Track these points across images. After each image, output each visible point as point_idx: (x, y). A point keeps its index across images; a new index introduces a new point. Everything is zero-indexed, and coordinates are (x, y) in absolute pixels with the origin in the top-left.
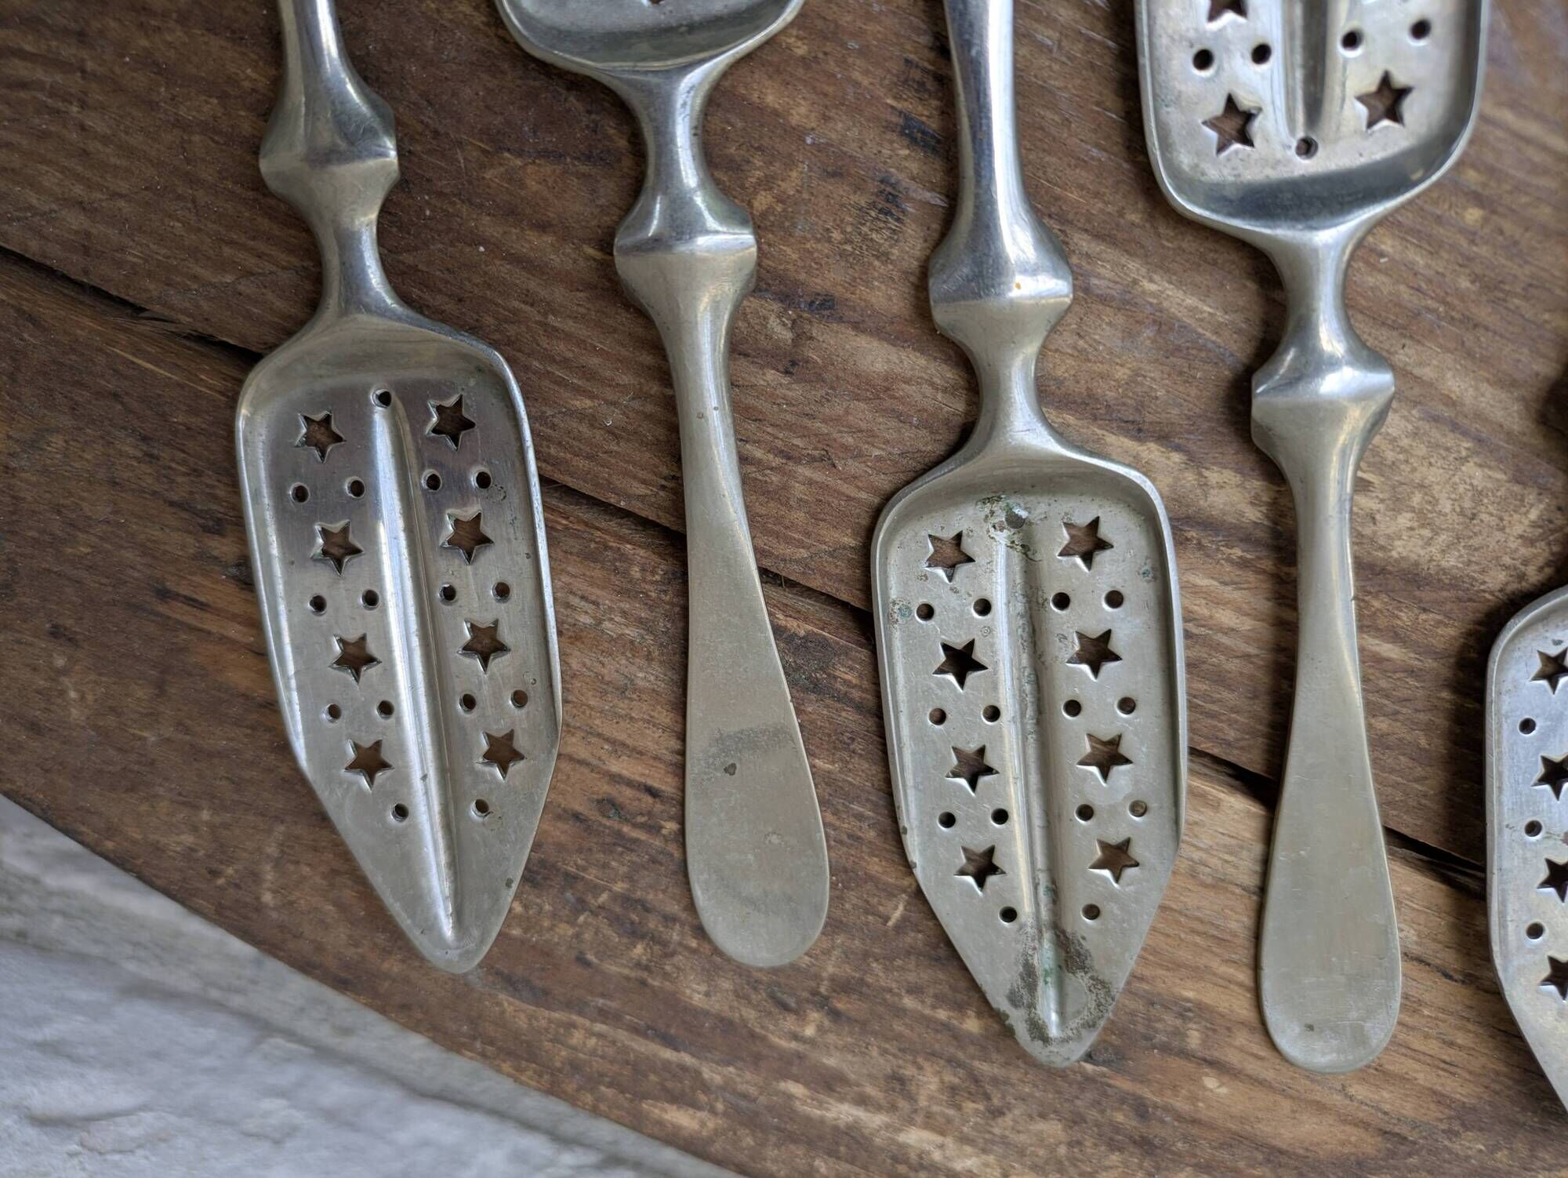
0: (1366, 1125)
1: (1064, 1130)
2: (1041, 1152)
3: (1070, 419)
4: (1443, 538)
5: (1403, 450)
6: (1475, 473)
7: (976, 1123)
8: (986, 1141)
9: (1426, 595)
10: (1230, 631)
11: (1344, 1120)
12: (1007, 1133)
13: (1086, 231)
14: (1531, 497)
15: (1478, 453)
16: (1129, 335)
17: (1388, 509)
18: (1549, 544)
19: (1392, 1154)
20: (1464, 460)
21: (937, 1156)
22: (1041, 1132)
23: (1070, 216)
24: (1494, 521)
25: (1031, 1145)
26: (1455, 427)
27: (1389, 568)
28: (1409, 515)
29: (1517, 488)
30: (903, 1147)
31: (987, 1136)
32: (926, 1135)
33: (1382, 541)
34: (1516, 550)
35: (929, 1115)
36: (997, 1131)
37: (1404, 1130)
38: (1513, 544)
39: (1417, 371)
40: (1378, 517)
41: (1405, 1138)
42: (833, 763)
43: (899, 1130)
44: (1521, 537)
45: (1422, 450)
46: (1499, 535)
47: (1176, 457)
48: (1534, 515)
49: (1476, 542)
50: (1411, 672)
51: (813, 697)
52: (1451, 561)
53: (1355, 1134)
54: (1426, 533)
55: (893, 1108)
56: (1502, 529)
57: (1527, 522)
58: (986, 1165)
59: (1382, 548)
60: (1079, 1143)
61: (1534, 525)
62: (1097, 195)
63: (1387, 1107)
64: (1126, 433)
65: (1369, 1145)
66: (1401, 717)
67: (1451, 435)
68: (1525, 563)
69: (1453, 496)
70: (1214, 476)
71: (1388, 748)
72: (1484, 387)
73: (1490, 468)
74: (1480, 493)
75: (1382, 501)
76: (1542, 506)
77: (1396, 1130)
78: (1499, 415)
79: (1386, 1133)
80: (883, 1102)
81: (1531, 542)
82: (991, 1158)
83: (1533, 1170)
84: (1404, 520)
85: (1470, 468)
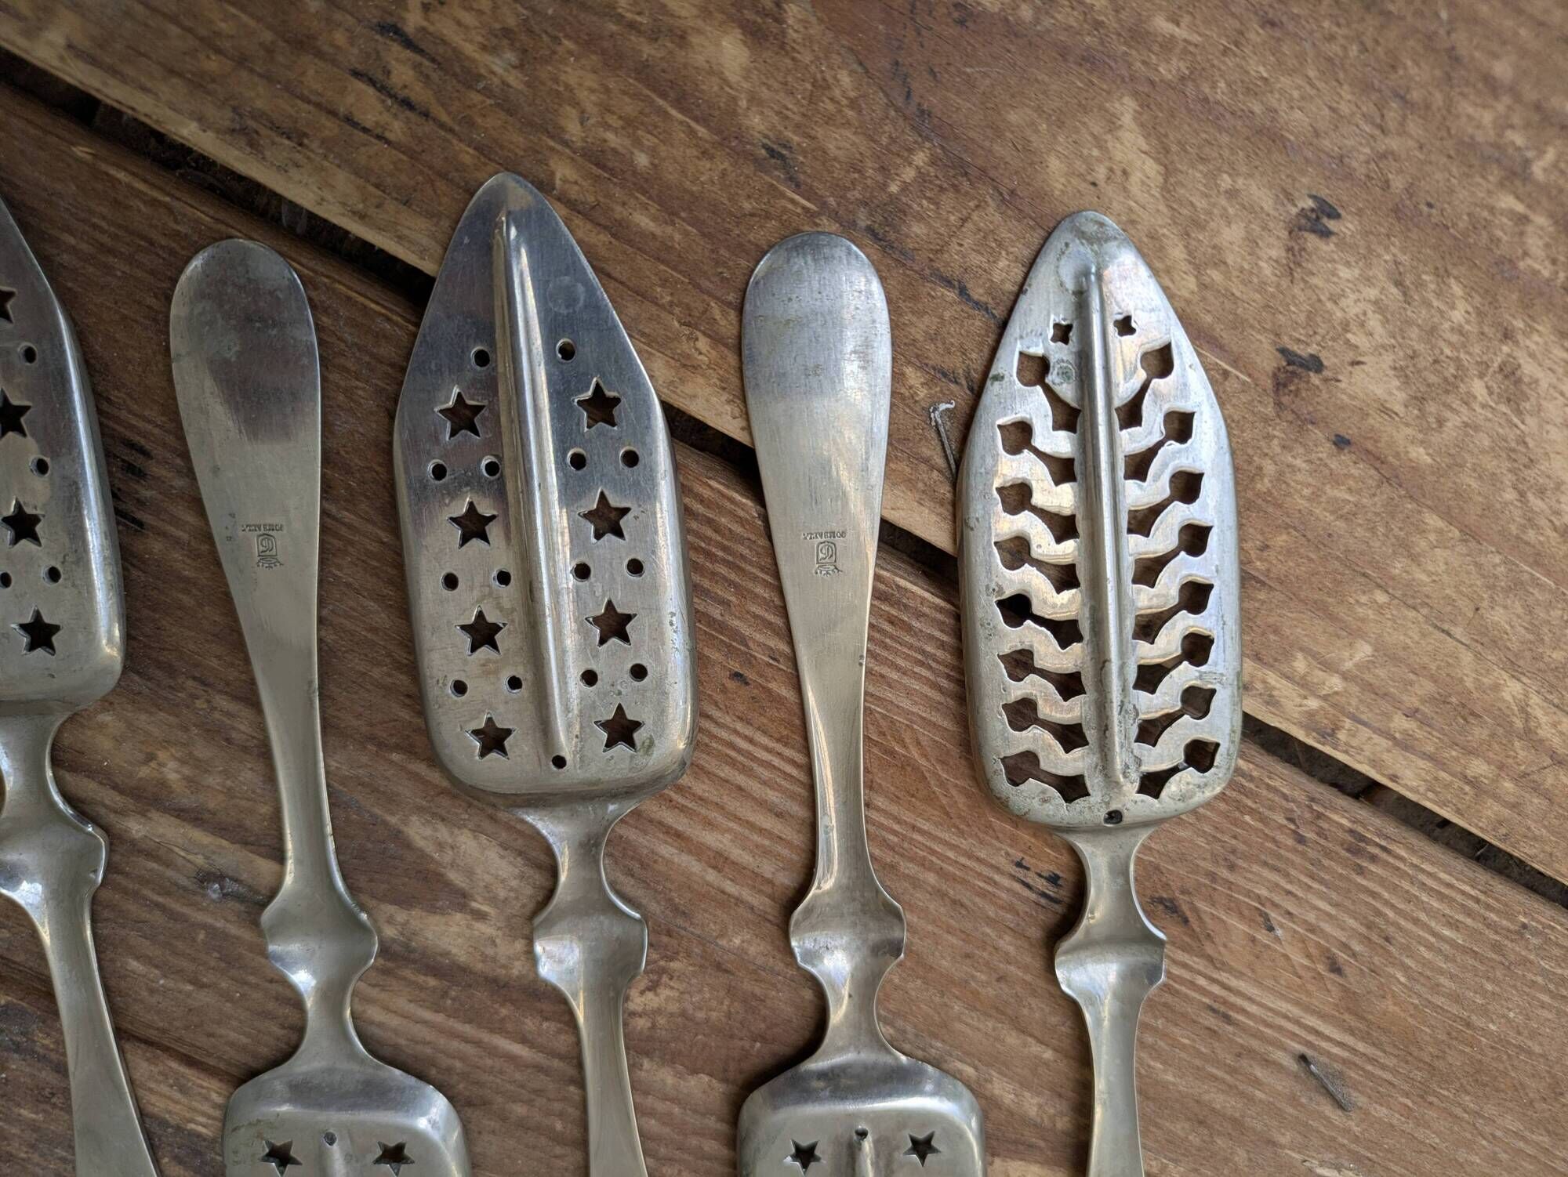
3: (225, 843)
5: (512, 889)
13: (226, 693)
23: (211, 680)
33: (503, 961)
42: (37, 1113)
50: (539, 1068)
51: (16, 1056)
59: (503, 966)
62: (232, 665)
75: (499, 929)
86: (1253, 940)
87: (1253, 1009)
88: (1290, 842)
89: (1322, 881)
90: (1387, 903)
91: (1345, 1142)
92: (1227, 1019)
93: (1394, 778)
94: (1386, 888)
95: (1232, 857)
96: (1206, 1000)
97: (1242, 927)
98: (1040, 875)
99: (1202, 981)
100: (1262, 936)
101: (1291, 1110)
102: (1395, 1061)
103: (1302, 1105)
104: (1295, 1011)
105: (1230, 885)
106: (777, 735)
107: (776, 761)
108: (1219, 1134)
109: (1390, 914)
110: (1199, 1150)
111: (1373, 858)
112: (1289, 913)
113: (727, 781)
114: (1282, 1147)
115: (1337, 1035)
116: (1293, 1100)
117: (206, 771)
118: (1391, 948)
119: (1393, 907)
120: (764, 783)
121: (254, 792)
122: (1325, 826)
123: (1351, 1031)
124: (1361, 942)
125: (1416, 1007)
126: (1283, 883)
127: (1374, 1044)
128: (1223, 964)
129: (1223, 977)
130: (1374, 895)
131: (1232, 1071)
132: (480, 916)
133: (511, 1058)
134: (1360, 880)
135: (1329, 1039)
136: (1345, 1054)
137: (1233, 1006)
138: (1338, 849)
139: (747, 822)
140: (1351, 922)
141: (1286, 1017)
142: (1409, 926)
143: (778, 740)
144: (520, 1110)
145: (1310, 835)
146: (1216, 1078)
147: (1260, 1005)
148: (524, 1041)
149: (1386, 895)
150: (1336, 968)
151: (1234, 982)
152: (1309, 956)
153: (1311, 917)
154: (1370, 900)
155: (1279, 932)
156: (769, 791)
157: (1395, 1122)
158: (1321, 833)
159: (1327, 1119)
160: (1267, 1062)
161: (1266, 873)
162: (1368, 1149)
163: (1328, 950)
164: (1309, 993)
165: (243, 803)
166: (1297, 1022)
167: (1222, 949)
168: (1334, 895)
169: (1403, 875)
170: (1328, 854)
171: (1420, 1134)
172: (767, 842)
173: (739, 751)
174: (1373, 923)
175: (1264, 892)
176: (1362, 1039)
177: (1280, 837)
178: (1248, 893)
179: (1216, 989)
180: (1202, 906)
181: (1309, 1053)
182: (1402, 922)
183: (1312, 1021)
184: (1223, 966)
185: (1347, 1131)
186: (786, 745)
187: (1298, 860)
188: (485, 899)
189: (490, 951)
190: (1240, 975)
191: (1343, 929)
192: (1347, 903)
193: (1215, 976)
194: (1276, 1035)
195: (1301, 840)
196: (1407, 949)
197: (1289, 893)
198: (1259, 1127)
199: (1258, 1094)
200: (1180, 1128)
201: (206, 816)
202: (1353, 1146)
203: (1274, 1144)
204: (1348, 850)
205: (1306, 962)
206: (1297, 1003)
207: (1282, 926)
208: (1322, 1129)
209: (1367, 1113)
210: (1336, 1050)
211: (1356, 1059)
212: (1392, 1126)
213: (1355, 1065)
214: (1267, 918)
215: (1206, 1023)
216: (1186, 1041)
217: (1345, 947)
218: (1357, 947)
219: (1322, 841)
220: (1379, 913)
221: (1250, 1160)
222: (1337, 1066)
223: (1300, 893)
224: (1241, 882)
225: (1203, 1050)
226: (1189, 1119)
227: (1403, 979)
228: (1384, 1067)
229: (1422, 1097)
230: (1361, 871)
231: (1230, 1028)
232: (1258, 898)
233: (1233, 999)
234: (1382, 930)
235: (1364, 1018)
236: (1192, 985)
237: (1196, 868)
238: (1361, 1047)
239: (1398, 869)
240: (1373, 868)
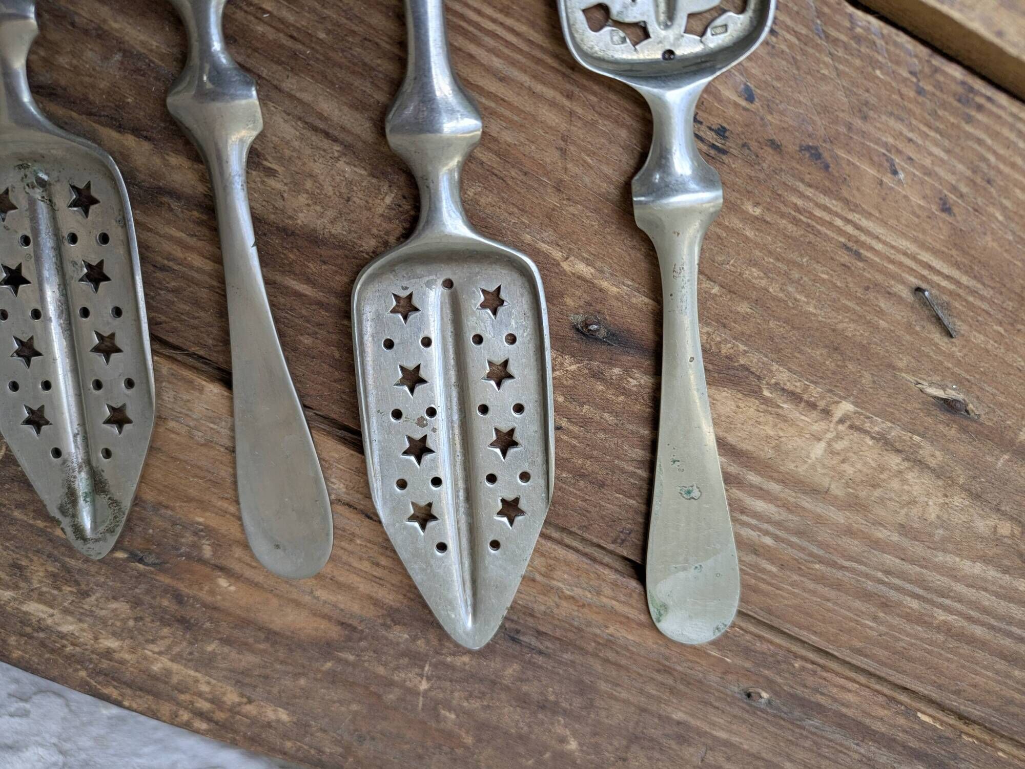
0: (329, 618)
1: (131, 608)
2: (118, 624)
4: (331, 213)
5: (295, 150)
6: (348, 169)
7: (73, 601)
8: (82, 614)
9: (324, 251)
10: (199, 270)
11: (315, 613)
12: (94, 609)
14: (385, 188)
15: (346, 155)
16: (105, 58)
17: (290, 189)
18: (400, 222)
19: (349, 639)
20: (337, 159)
21: (49, 621)
22: (116, 609)
24: (362, 203)
25: (111, 618)
26: (327, 135)
27: (297, 232)
28: (305, 195)
29: (374, 181)
30: (26, 613)
31: (81, 611)
32: (41, 607)
33: (290, 212)
34: (380, 225)
35: (41, 594)
36: (86, 607)
37: (355, 623)
38: (378, 221)
39: (298, 95)
40: (285, 195)
41: (355, 628)
43: (21, 603)
44: (382, 215)
45: (308, 151)
46: (368, 214)
47: (146, 146)
48: (388, 200)
49: (353, 216)
50: (320, 304)
52: (338, 229)
53: (323, 625)
54: (318, 208)
55: (16, 587)
56: (370, 209)
57: (384, 206)
58: (83, 630)
59: (290, 217)
60: (141, 619)
61: (389, 207)
63: (342, 606)
64: (111, 126)
65: (334, 632)
66: (319, 337)
67: (326, 141)
68: (387, 233)
69: (333, 184)
70: (175, 160)
71: (313, 358)
72: (346, 109)
73: (355, 166)
74: (351, 183)
75: (286, 184)
76: (393, 195)
77: (350, 622)
78: (357, 130)
79: (343, 624)
80: (10, 583)
81: (390, 220)
82: (85, 626)
83: (442, 654)
84: (303, 199)
85: (341, 165)
86: (881, 183)
87: (879, 247)
88: (912, 94)
89: (937, 130)
90: (989, 149)
91: (950, 365)
92: (858, 256)
93: (1000, 34)
94: (990, 136)
95: (865, 109)
96: (842, 240)
97: (872, 172)
98: (710, 129)
99: (839, 222)
100: (888, 179)
101: (908, 337)
102: (991, 292)
103: (917, 333)
104: (912, 248)
105: (864, 134)
106: (499, 6)
107: (500, 31)
108: (851, 359)
109: (992, 159)
110: (834, 373)
111: (980, 108)
112: (910, 159)
113: (460, 50)
114: (900, 370)
115: (946, 269)
116: (909, 328)
117: (58, 52)
118: (992, 190)
119: (995, 153)
120: (491, 51)
121: (94, 69)
122: (941, 78)
123: (957, 265)
124: (967, 185)
125: (1010, 243)
126: (905, 131)
127: (975, 277)
128: (856, 206)
129: (855, 217)
130: (980, 142)
131: (862, 302)
132: (271, 173)
133: (298, 295)
134: (969, 128)
135: (939, 273)
136: (952, 287)
137: (863, 244)
138: (951, 100)
139: (478, 86)
140: (960, 167)
141: (905, 254)
142: (1007, 170)
143: (501, 11)
144: (307, 341)
145: (929, 88)
146: (847, 309)
147: (884, 243)
148: (309, 281)
149: (989, 142)
150: (946, 208)
151: (864, 223)
152: (925, 197)
153: (927, 162)
154: (976, 146)
155: (902, 176)
156: (495, 59)
157: (989, 347)
158: (938, 86)
159: (936, 345)
160: (890, 294)
161: (892, 122)
162: (967, 371)
163: (940, 192)
164: (924, 232)
165: (87, 79)
166: (914, 258)
167: (855, 192)
168: (946, 143)
169: (1004, 123)
170: (944, 105)
171: (1010, 357)
172: (493, 105)
173: (470, 22)
174: (978, 167)
175: (891, 140)
176: (966, 273)
177: (905, 90)
178: (877, 141)
179: (849, 229)
180: (841, 153)
181: (923, 286)
182: (1002, 166)
183: (925, 257)
184: (856, 208)
185: (951, 356)
186: (507, 14)
187: (918, 111)
188: (273, 158)
189: (279, 204)
190: (869, 216)
191: (954, 173)
192: (957, 150)
193: (850, 216)
194: (897, 270)
195: (920, 92)
196: (1005, 191)
197: (910, 140)
198: (882, 353)
199: (882, 324)
200: (818, 353)
201: (60, 91)
202: (956, 370)
203: (894, 368)
204: (959, 101)
205: (922, 203)
206: (915, 240)
207: (903, 169)
208: (932, 354)
209: (968, 341)
210: (944, 283)
211: (961, 292)
212: (987, 351)
213: (959, 295)
214: (892, 165)
215: (842, 260)
216: (825, 276)
217: (954, 189)
218: (964, 189)
219: (938, 93)
220: (984, 159)
221: (874, 382)
222: (945, 298)
223: (920, 142)
224: (872, 130)
225: (839, 284)
226: (826, 347)
227: (1001, 218)
228: (982, 298)
229: (1012, 325)
230: (969, 119)
231: (861, 264)
232: (885, 145)
233: (863, 238)
234: (985, 174)
235: (968, 254)
236: (830, 224)
237: (836, 121)
238: (964, 280)
239: (1000, 117)
240: (980, 116)
